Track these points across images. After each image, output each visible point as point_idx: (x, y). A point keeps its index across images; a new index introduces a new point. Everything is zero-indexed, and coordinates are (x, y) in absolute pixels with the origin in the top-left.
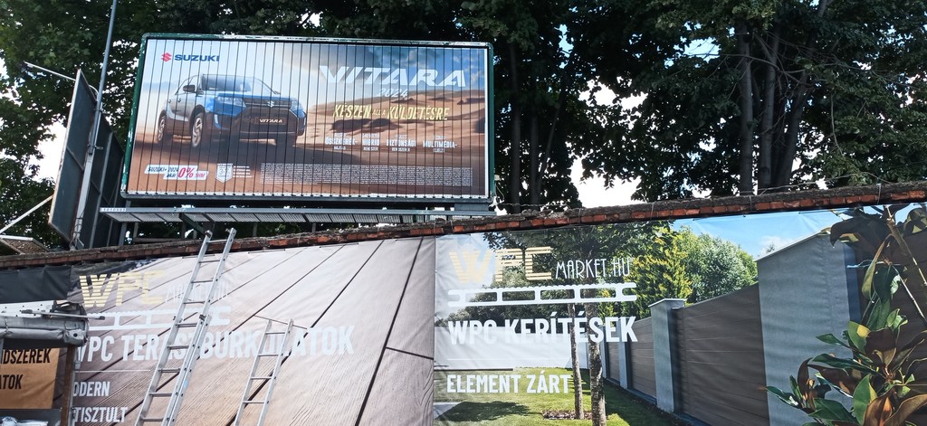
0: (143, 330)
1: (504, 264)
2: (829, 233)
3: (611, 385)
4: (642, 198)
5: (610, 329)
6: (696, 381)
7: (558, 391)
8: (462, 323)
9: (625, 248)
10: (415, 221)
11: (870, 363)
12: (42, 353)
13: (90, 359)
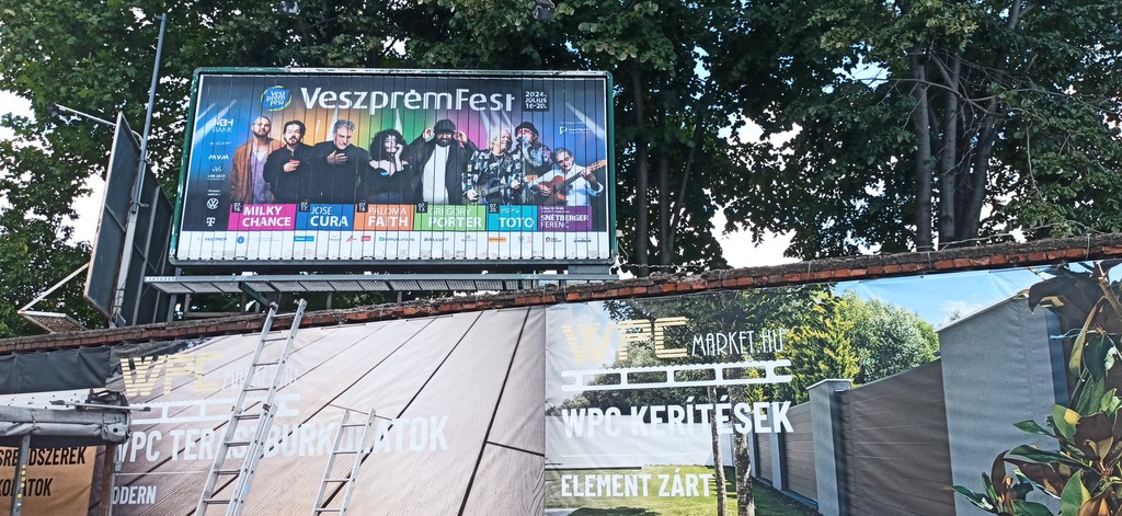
0: (196, 423)
1: (629, 338)
2: (1027, 296)
3: (762, 486)
4: (796, 255)
5: (760, 417)
6: (866, 481)
7: (696, 494)
8: (578, 412)
9: (777, 317)
10: (520, 288)
11: (1081, 457)
12: (76, 452)
13: (133, 459)
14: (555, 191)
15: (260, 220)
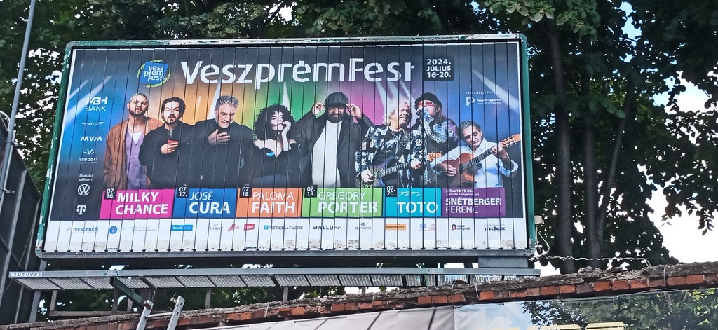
10: (423, 284)
14: (461, 171)
15: (135, 208)
